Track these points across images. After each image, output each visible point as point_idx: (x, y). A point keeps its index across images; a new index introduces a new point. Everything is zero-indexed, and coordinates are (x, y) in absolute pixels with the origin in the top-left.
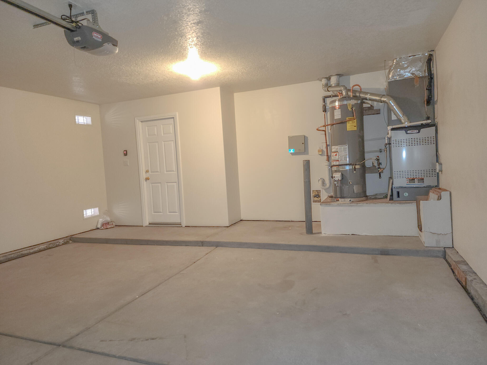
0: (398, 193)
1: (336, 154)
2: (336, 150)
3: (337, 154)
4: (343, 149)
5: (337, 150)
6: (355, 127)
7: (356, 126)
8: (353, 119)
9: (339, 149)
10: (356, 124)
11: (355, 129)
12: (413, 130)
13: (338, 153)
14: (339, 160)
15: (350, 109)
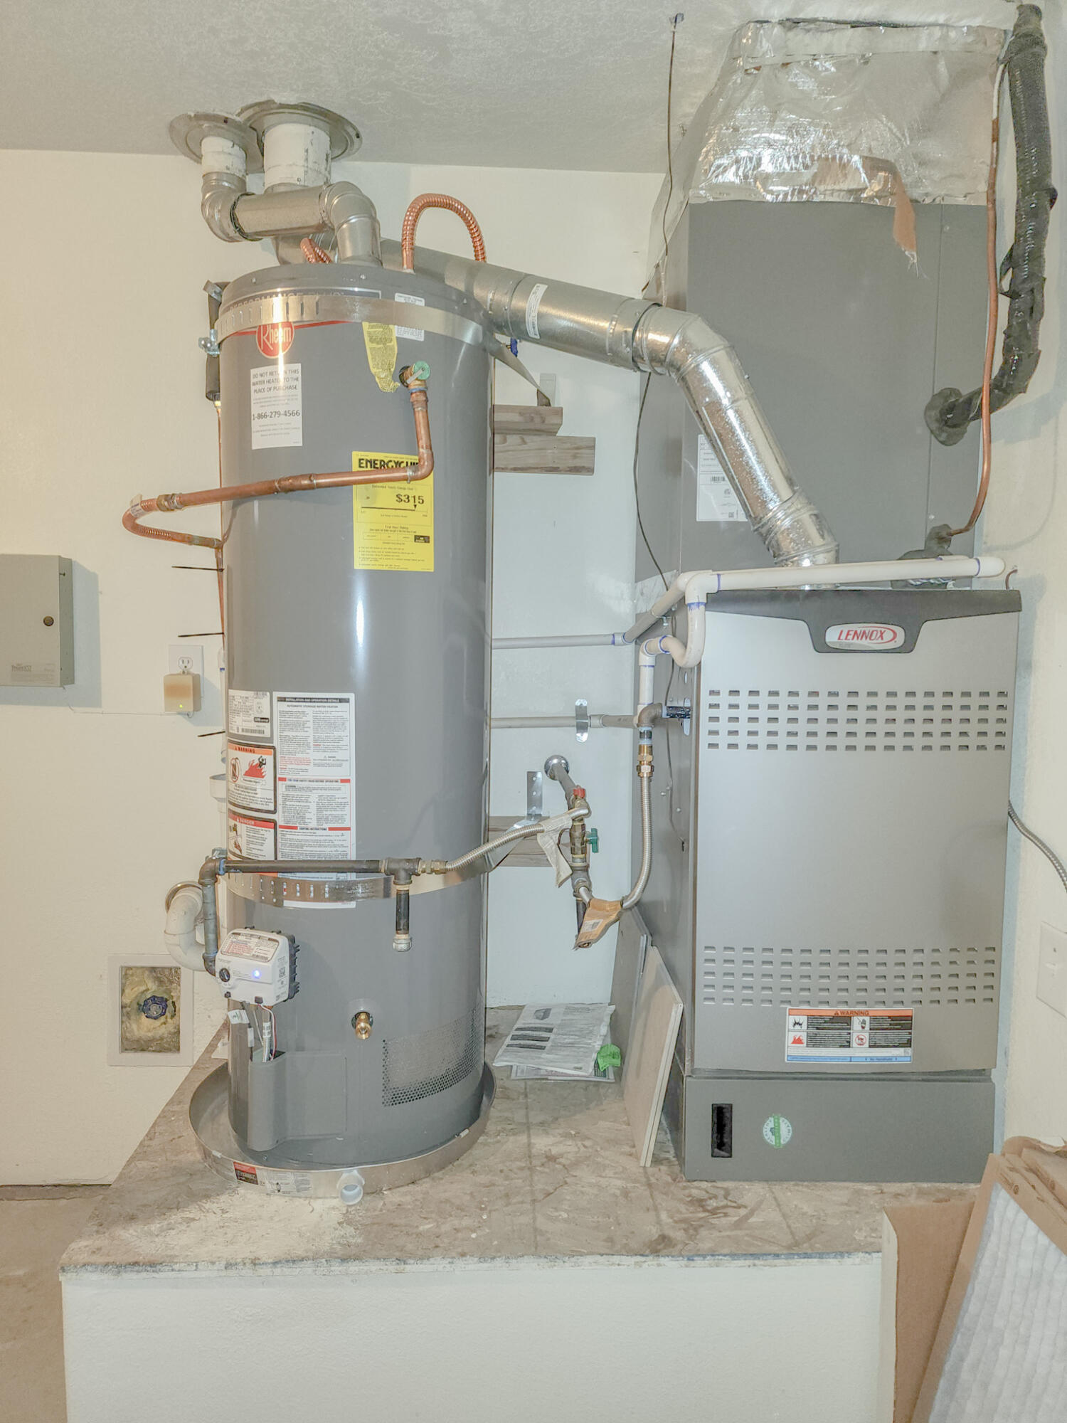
0: (721, 1117)
1: (254, 758)
2: (253, 725)
3: (261, 764)
4: (310, 724)
5: (267, 734)
6: (421, 545)
7: (430, 532)
8: (409, 473)
9: (285, 725)
10: (430, 521)
11: (422, 560)
12: (868, 628)
13: (269, 759)
14: (279, 818)
15: (384, 378)
